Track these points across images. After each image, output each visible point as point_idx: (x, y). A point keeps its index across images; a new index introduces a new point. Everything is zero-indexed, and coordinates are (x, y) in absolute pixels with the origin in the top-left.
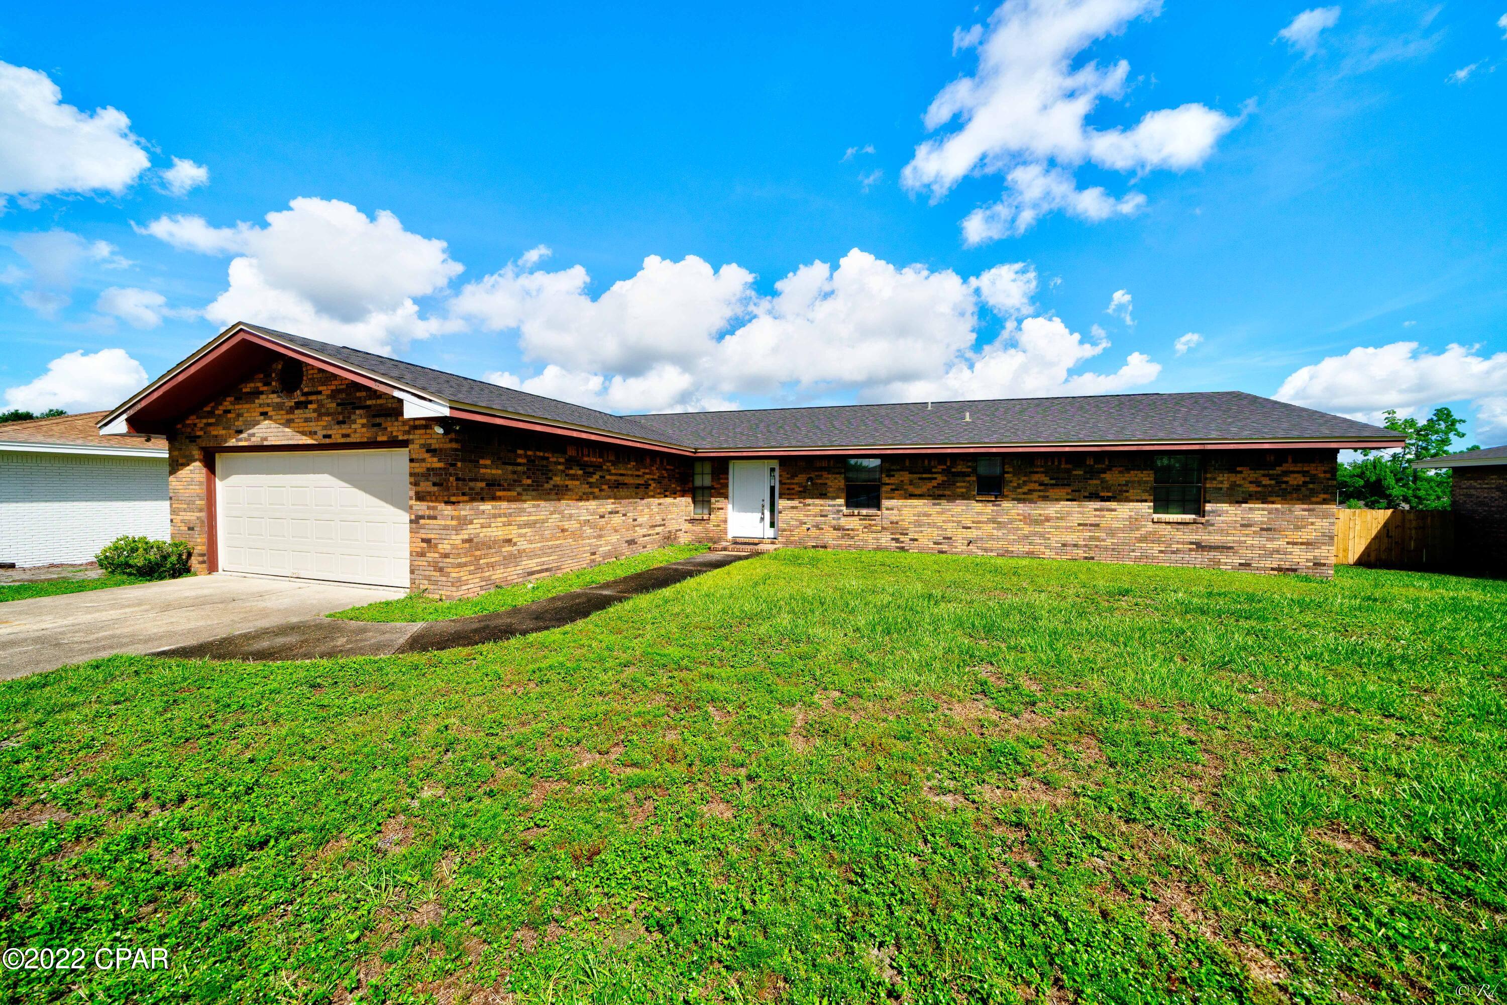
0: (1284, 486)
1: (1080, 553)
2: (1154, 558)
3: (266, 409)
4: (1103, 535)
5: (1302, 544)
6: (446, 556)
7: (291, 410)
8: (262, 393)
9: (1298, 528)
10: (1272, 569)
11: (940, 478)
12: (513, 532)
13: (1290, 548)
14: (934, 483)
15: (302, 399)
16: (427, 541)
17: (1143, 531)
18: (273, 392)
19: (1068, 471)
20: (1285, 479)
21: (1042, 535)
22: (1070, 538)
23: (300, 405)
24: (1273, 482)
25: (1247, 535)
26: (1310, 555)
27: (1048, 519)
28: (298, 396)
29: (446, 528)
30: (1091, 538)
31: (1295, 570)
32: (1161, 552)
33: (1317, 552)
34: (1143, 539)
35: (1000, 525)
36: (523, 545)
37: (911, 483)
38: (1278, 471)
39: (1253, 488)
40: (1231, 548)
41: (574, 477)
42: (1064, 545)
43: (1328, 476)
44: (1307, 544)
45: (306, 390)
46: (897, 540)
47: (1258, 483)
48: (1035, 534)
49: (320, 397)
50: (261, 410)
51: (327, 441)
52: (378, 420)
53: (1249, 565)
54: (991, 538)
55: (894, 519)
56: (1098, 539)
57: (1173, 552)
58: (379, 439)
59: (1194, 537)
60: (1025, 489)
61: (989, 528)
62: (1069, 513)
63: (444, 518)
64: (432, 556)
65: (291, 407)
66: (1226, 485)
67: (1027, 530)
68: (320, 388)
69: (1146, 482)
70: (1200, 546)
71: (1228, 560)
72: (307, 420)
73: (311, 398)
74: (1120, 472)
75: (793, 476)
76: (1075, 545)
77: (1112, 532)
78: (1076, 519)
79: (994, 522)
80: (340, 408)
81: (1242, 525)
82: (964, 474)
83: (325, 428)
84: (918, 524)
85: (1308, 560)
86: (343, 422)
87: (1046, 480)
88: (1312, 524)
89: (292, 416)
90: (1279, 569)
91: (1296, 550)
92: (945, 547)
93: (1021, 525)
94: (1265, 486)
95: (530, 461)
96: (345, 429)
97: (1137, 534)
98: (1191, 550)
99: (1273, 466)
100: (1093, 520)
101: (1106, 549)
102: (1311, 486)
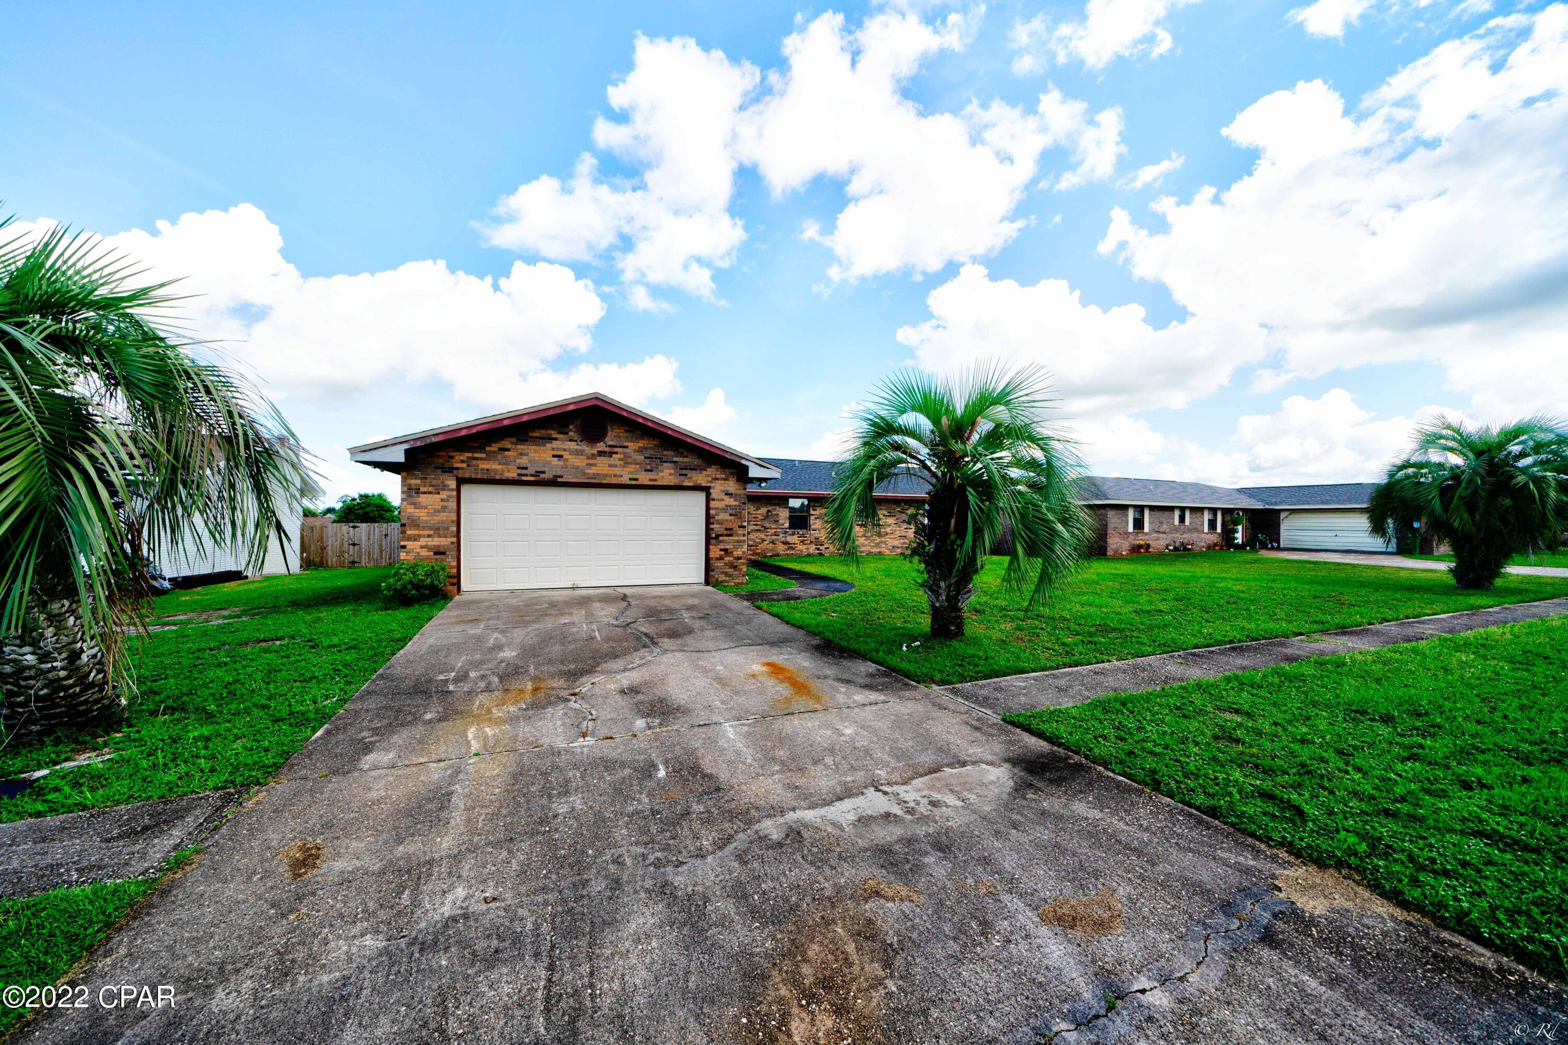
3: (559, 453)
6: (739, 558)
7: (593, 456)
8: (556, 439)
15: (607, 449)
16: (726, 550)
18: (571, 440)
21: (885, 543)
22: (896, 543)
23: (601, 453)
28: (601, 446)
29: (739, 541)
35: (868, 538)
42: (894, 547)
45: (610, 443)
46: (819, 549)
49: (625, 450)
50: (555, 453)
51: (634, 482)
52: (684, 472)
54: (864, 545)
55: (817, 536)
58: (686, 484)
61: (863, 540)
62: (895, 531)
63: (738, 535)
64: (727, 559)
65: (593, 455)
67: (879, 540)
68: (626, 444)
72: (610, 466)
73: (615, 450)
75: (758, 509)
76: (898, 547)
78: (898, 533)
80: (648, 461)
83: (632, 473)
86: (651, 471)
89: (593, 461)
93: (877, 537)
96: (652, 475)
100: (905, 534)
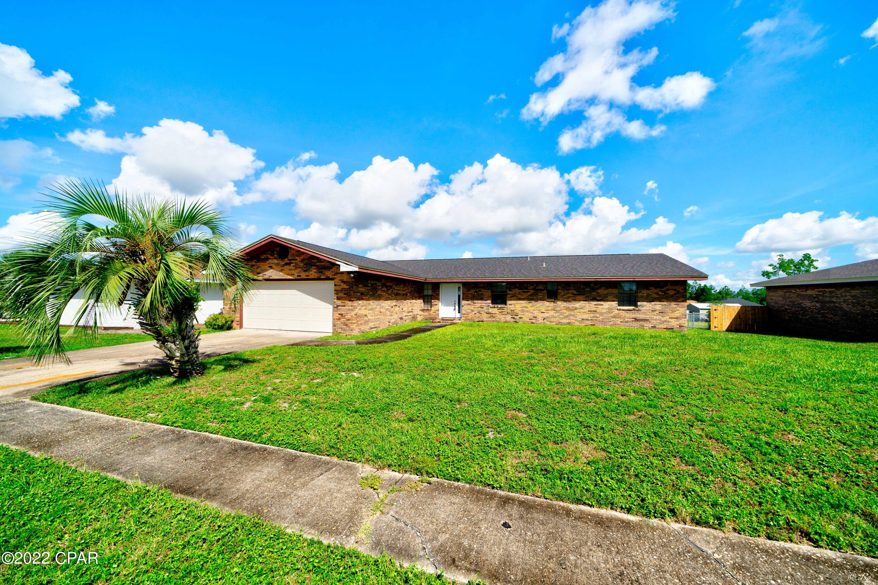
0: (667, 295)
1: (589, 323)
2: (618, 324)
3: (271, 265)
4: (598, 315)
5: (675, 318)
6: (349, 320)
7: (283, 266)
8: (270, 259)
9: (673, 312)
10: (664, 329)
11: (532, 292)
12: (367, 312)
13: (670, 320)
14: (529, 294)
15: (288, 262)
16: (341, 315)
17: (614, 314)
18: (275, 259)
19: (584, 289)
20: (668, 292)
21: (574, 316)
22: (586, 316)
23: (286, 264)
24: (663, 293)
25: (654, 315)
26: (678, 323)
27: (576, 309)
28: (286, 261)
29: (349, 310)
30: (594, 317)
31: (673, 329)
32: (621, 322)
33: (680, 321)
34: (614, 317)
35: (557, 312)
36: (369, 317)
37: (519, 293)
38: (665, 289)
39: (655, 296)
40: (648, 320)
41: (384, 291)
42: (583, 320)
43: (684, 291)
44: (677, 318)
45: (290, 258)
46: (514, 318)
47: (658, 294)
48: (571, 315)
49: (296, 261)
50: (269, 265)
51: (299, 278)
52: (321, 270)
53: (655, 327)
54: (553, 317)
55: (512, 309)
56: (596, 317)
57: (626, 322)
58: (322, 277)
59: (634, 316)
60: (567, 296)
61: (552, 313)
62: (584, 306)
63: (349, 306)
64: (342, 320)
65: (283, 265)
66: (645, 295)
67: (567, 313)
68: (296, 258)
69: (614, 293)
70: (636, 320)
71: (647, 325)
72: (290, 270)
73: (292, 261)
74: (604, 289)
75: (469, 290)
76: (587, 320)
77: (602, 314)
78: (587, 308)
79: (554, 310)
80: (305, 266)
81: (652, 311)
82: (541, 290)
83: (298, 273)
84: (522, 311)
85: (677, 325)
86: (306, 271)
87: (575, 292)
88: (678, 310)
89: (283, 268)
90: (667, 329)
91: (673, 320)
92: (534, 321)
93: (565, 311)
94: (660, 295)
95: (372, 285)
96: (307, 273)
97: (612, 315)
98: (633, 321)
99: (663, 287)
100: (594, 309)
101: (600, 321)
102: (677, 295)
